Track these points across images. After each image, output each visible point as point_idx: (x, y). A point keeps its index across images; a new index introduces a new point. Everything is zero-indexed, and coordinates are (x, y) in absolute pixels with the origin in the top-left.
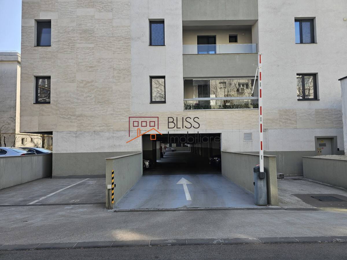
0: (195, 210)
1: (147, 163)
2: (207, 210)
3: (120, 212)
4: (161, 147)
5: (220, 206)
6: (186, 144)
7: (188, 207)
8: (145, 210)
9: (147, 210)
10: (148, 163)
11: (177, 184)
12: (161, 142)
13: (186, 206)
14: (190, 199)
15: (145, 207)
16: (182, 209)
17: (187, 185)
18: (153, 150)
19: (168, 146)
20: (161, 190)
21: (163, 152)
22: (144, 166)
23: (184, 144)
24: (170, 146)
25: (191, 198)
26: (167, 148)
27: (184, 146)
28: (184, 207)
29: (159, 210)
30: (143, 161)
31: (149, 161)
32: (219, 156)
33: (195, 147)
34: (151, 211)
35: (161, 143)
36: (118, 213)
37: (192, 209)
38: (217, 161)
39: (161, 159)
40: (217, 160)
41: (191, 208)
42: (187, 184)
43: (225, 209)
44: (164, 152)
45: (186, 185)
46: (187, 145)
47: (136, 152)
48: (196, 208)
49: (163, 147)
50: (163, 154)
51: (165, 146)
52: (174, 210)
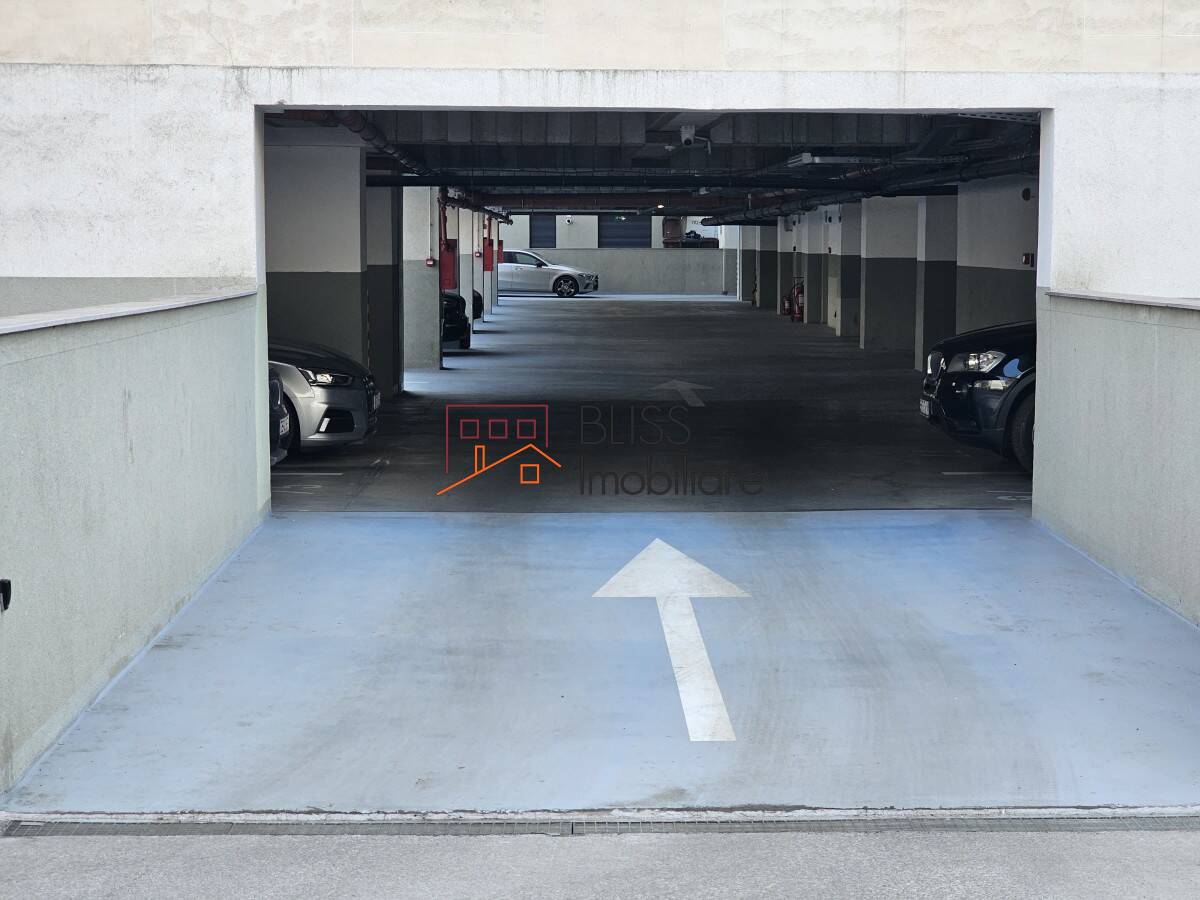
0: (763, 826)
1: (312, 400)
2: (879, 827)
3: (55, 833)
4: (449, 247)
5: (999, 795)
6: (694, 224)
7: (695, 804)
8: (298, 824)
9: (314, 818)
10: (319, 393)
11: (599, 594)
12: (452, 193)
13: (680, 793)
14: (727, 734)
15: (294, 797)
16: (646, 816)
17: (699, 605)
18: (369, 273)
19: (516, 232)
20: (449, 652)
21: (466, 294)
22: (285, 425)
23: (673, 222)
24: (543, 236)
25: (733, 720)
26: (511, 258)
27: (679, 241)
28: (658, 797)
29: (425, 826)
30: (274, 375)
31: (326, 378)
32: (1020, 344)
33: (788, 256)
34: (354, 829)
35: (445, 201)
36: (42, 841)
37: (735, 816)
38: (997, 384)
39: (447, 362)
40: (996, 373)
41: (731, 810)
42: (692, 600)
43: (1042, 825)
44: (478, 301)
45: (687, 608)
46: (707, 232)
47: (203, 283)
48: (775, 808)
49: (469, 244)
50: (469, 311)
51: (488, 242)
52: (573, 829)
